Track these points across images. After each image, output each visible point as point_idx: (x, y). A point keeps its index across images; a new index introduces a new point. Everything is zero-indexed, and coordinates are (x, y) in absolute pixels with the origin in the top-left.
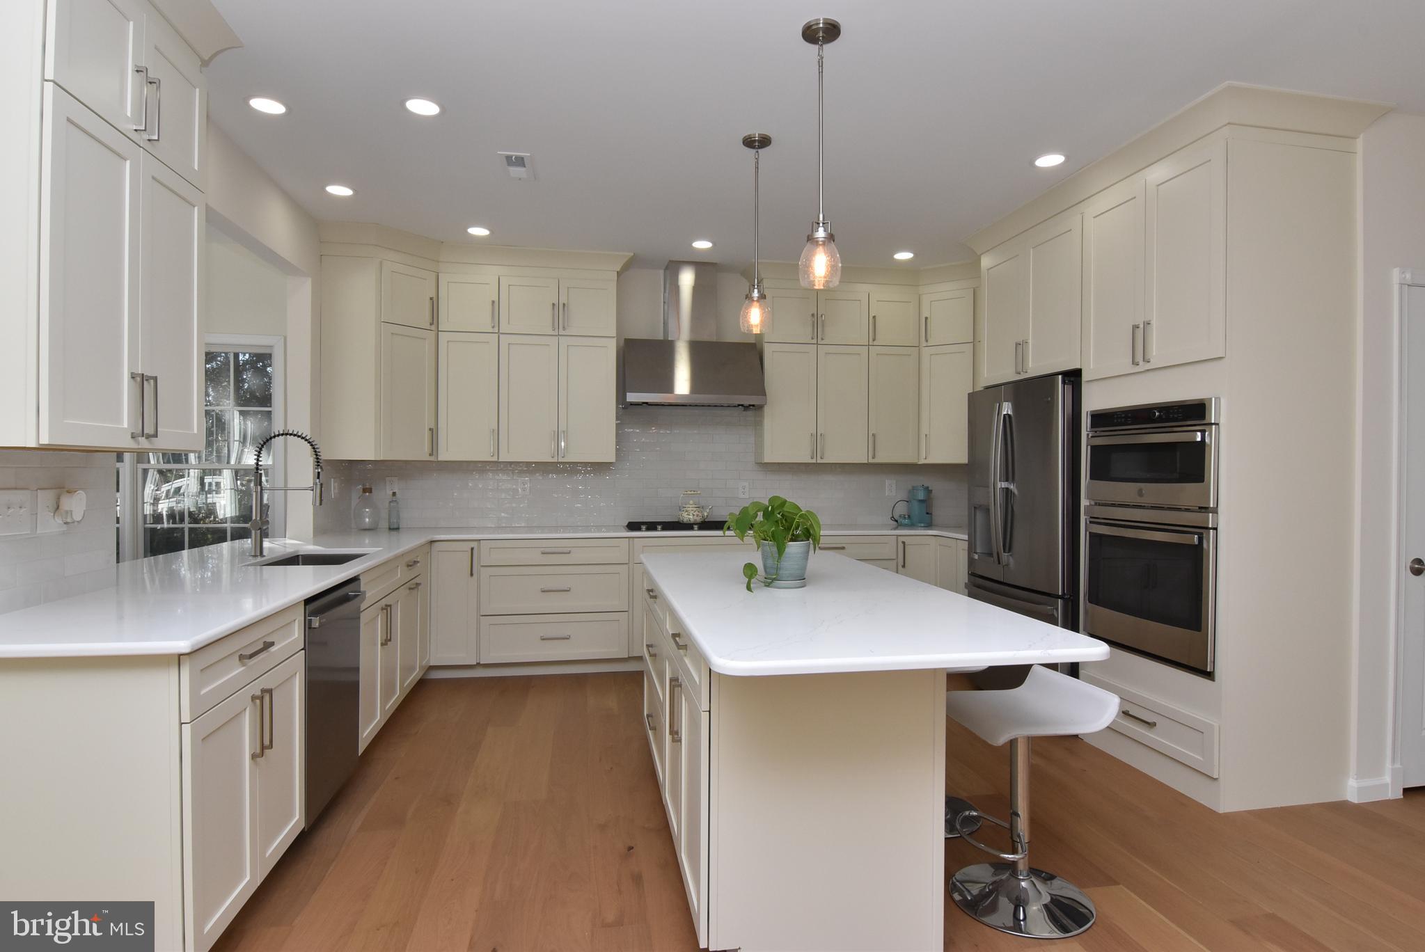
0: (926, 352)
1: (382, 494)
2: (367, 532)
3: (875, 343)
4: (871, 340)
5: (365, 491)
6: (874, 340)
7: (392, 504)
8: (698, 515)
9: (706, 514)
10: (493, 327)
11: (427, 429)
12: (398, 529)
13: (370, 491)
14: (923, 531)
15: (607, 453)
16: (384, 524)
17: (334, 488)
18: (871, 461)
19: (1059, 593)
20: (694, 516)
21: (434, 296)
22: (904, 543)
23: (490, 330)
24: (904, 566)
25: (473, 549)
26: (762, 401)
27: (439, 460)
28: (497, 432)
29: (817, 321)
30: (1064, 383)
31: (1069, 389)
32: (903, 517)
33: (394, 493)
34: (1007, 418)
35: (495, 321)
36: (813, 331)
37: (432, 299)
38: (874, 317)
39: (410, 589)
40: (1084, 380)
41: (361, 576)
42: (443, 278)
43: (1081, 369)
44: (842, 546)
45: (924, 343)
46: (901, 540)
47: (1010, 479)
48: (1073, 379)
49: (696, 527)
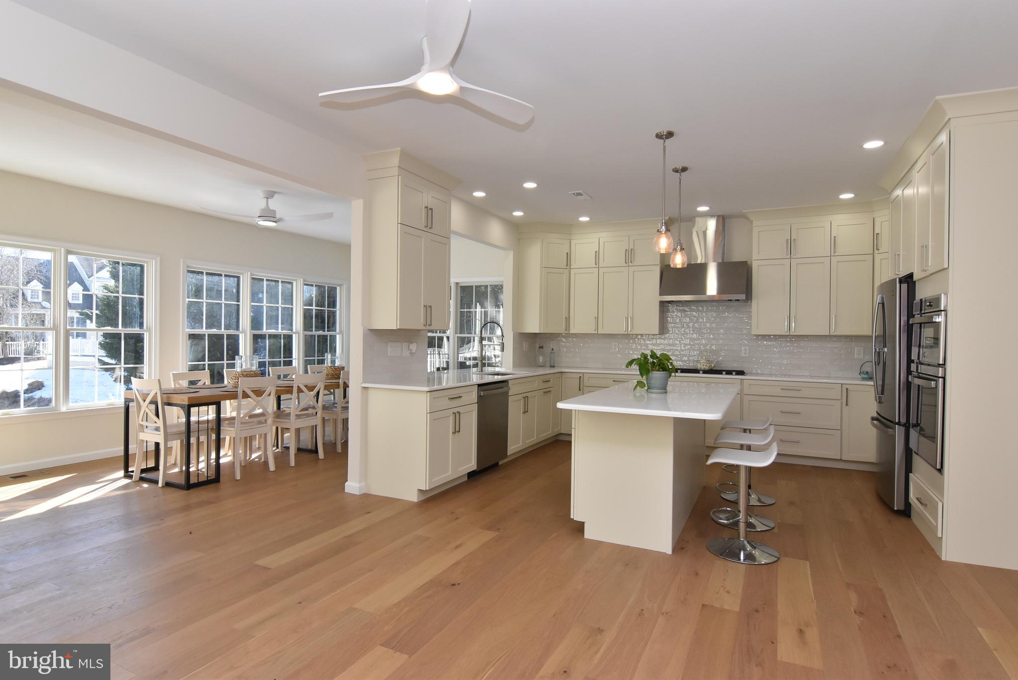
0: (878, 258)
1: (547, 350)
2: (541, 368)
3: (836, 254)
4: (832, 252)
5: (540, 348)
6: (835, 252)
7: (552, 354)
8: (706, 366)
9: (713, 365)
10: (596, 264)
11: (564, 318)
12: (554, 367)
14: (865, 382)
15: (654, 329)
16: (548, 364)
17: (525, 345)
18: (832, 334)
19: (897, 421)
20: (704, 366)
21: (568, 252)
22: (847, 389)
23: (595, 266)
24: (847, 405)
25: (580, 377)
26: (743, 297)
27: (570, 332)
28: (597, 318)
29: (790, 245)
30: (901, 282)
31: (905, 286)
32: (864, 373)
33: (553, 349)
34: (881, 305)
35: (597, 261)
36: (787, 251)
37: (567, 253)
38: (835, 237)
39: (544, 392)
40: (914, 280)
41: (509, 381)
42: (573, 242)
43: (913, 273)
44: (799, 388)
45: (876, 252)
46: (845, 387)
47: (885, 346)
48: (909, 280)
49: (701, 372)
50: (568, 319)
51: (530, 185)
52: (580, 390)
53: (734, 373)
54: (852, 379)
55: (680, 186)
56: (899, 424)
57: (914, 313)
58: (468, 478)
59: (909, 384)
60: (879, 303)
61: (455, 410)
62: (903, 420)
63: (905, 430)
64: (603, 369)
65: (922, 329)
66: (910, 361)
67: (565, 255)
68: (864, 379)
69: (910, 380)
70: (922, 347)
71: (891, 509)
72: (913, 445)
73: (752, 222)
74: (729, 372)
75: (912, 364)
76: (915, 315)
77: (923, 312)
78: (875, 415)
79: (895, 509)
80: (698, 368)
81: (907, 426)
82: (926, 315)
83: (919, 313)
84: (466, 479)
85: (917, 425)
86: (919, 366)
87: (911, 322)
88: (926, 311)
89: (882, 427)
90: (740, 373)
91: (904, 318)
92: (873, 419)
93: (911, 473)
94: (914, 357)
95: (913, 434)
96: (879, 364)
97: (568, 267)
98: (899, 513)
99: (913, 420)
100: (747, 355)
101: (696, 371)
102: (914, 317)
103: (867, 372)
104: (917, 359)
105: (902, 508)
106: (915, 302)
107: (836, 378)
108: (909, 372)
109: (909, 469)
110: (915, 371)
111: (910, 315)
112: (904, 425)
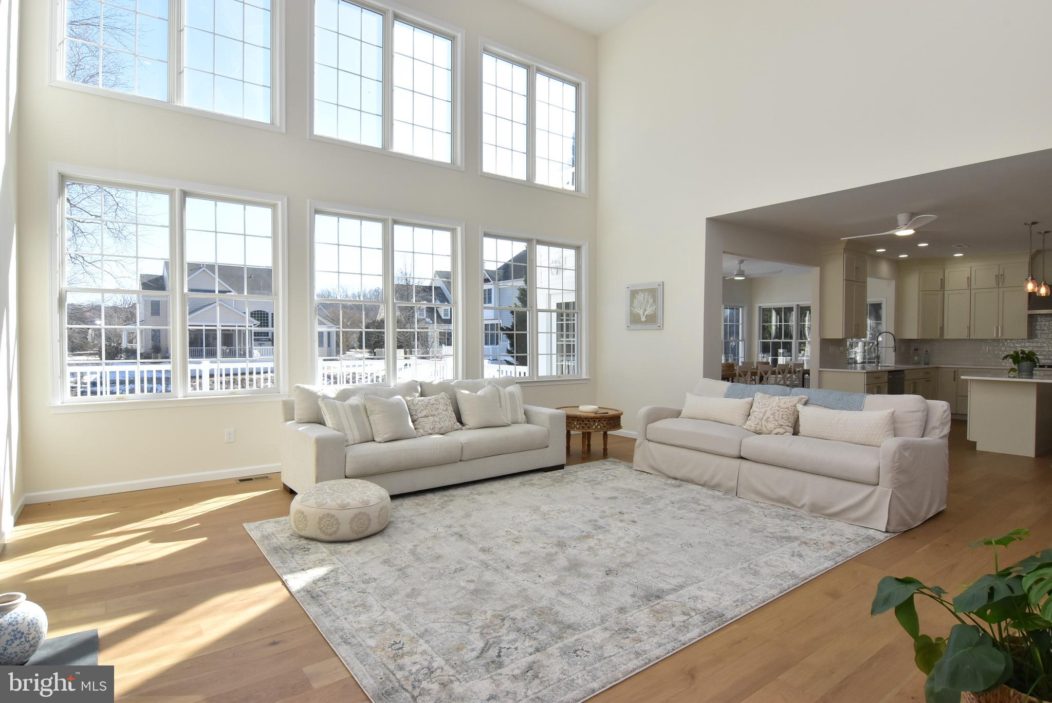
1: (922, 351)
2: (916, 365)
7: (926, 355)
11: (939, 327)
12: (929, 363)
16: (923, 361)
17: (901, 347)
21: (942, 278)
23: (967, 288)
25: (955, 371)
27: (945, 338)
28: (969, 328)
33: (927, 351)
35: (969, 284)
39: (926, 380)
41: (905, 371)
42: (947, 271)
50: (942, 329)
52: (954, 380)
61: (878, 385)
64: (973, 366)
67: (940, 281)
97: (942, 290)
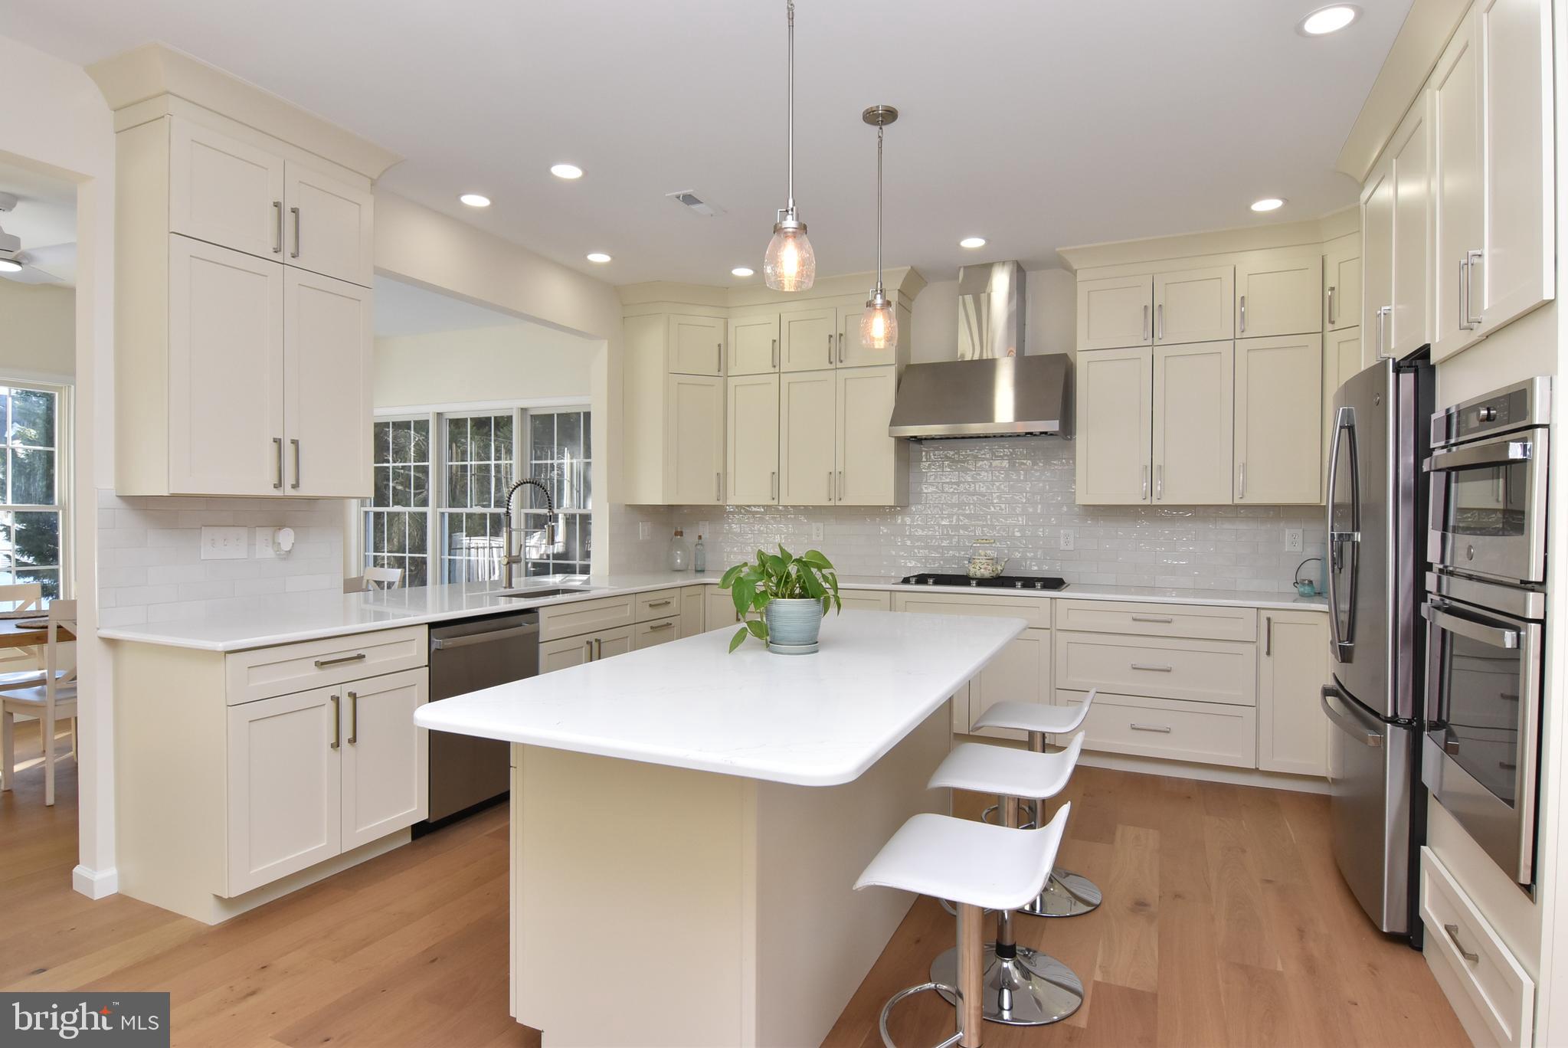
0: (1332, 339)
1: (690, 538)
2: (676, 573)
3: (1246, 335)
4: (1237, 331)
5: (677, 534)
6: (1241, 331)
7: (699, 547)
8: (985, 569)
9: (999, 568)
10: (774, 367)
11: (715, 475)
12: (702, 571)
13: (681, 534)
14: (1308, 604)
15: (886, 496)
16: (692, 567)
17: (644, 529)
18: (1237, 501)
19: (1389, 715)
20: (982, 570)
21: (722, 343)
22: (1269, 620)
23: (771, 370)
24: (1268, 653)
26: (1054, 426)
27: (729, 504)
28: (777, 474)
29: (1153, 314)
30: (1398, 369)
31: (1408, 379)
32: (1302, 583)
33: (702, 538)
34: (1345, 432)
35: (776, 361)
36: (1146, 326)
37: (719, 345)
38: (1243, 298)
39: (652, 628)
40: (1431, 364)
41: (541, 612)
42: (732, 323)
43: (1429, 345)
44: (1168, 618)
45: (1329, 327)
46: (1264, 614)
47: (1356, 527)
48: (1419, 363)
49: (974, 583)
50: (723, 477)
51: (567, 172)
53: (1039, 585)
54: (1281, 595)
55: (880, 153)
56: (1394, 720)
57: (1432, 447)
58: (413, 838)
59: (1419, 625)
60: (1341, 427)
62: (1405, 714)
63: (1408, 737)
65: (1453, 485)
66: (1422, 566)
67: (717, 348)
68: (1304, 596)
69: (1424, 613)
70: (1451, 529)
71: (1376, 929)
72: (1428, 777)
73: (1074, 273)
74: (1029, 583)
75: (1428, 574)
76: (1434, 449)
77: (1453, 441)
78: (1331, 683)
79: (1385, 930)
80: (971, 575)
81: (1415, 731)
82: (1462, 447)
83: (1443, 443)
84: (410, 840)
85: (1438, 725)
86: (1445, 578)
87: (1425, 469)
88: (1462, 439)
89: (1350, 719)
90: (1055, 584)
91: (1408, 459)
92: (1327, 692)
93: (1425, 845)
94: (1433, 555)
95: (1431, 748)
96: (1340, 569)
97: (721, 374)
98: (1393, 938)
99: (1429, 713)
100: (1071, 547)
101: (963, 580)
102: (1430, 455)
103: (1311, 582)
104: (1438, 561)
105: (1401, 927)
106: (1434, 417)
107: (1248, 594)
108: (1420, 593)
109: (1418, 836)
110: (1434, 590)
111: (1422, 450)
112: (1408, 725)
